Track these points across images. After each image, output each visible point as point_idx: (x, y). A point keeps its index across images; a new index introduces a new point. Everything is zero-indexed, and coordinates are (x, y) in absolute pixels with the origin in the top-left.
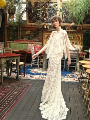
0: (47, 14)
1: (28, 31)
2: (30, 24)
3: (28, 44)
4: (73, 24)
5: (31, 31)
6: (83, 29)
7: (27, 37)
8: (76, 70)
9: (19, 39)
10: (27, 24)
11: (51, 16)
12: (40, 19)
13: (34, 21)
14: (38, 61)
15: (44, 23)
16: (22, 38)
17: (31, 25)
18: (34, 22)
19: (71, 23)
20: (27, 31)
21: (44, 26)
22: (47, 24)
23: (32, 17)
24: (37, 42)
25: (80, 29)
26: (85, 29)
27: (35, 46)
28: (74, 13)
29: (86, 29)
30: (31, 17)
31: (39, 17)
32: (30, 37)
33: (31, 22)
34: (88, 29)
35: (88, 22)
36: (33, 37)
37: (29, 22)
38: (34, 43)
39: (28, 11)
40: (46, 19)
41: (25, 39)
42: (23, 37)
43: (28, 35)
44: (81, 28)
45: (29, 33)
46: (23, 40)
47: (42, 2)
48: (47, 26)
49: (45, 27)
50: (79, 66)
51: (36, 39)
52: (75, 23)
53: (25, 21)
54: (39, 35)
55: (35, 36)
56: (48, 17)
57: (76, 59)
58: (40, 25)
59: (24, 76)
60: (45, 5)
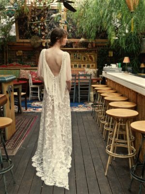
0: (45, 26)
1: (19, 52)
2: (22, 41)
3: (21, 70)
4: (82, 40)
5: (23, 51)
6: (96, 46)
7: (18, 60)
8: (90, 101)
9: (7, 63)
10: (17, 41)
11: (51, 29)
12: (35, 34)
13: (27, 37)
14: (39, 92)
15: (42, 40)
16: (10, 62)
17: (23, 43)
18: (27, 39)
19: (80, 38)
20: (17, 51)
21: (42, 43)
22: (46, 41)
23: (25, 31)
24: (32, 66)
25: (92, 46)
26: (99, 46)
27: (31, 72)
28: (83, 27)
29: (101, 46)
30: (23, 31)
31: (35, 31)
32: (21, 60)
33: (23, 39)
34: (103, 46)
35: (103, 36)
36: (27, 60)
37: (20, 38)
38: (28, 68)
39: (17, 22)
40: (44, 34)
41: (15, 63)
42: (12, 60)
43: (19, 57)
44: (94, 46)
45: (20, 55)
46: (13, 65)
47: (38, 10)
48: (46, 44)
49: (44, 45)
50: (93, 96)
51: (30, 63)
52: (85, 37)
53: (14, 36)
54: (35, 56)
55: (29, 59)
56: (47, 31)
57: (88, 86)
58: (38, 43)
59: (26, 109)
60: (43, 13)
